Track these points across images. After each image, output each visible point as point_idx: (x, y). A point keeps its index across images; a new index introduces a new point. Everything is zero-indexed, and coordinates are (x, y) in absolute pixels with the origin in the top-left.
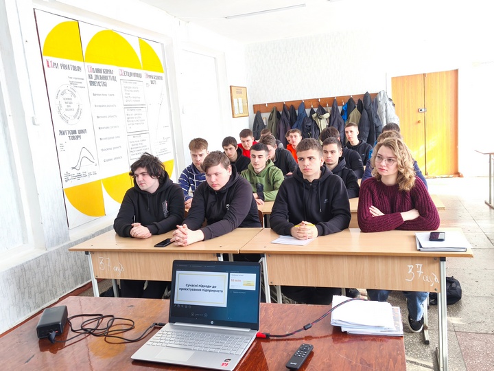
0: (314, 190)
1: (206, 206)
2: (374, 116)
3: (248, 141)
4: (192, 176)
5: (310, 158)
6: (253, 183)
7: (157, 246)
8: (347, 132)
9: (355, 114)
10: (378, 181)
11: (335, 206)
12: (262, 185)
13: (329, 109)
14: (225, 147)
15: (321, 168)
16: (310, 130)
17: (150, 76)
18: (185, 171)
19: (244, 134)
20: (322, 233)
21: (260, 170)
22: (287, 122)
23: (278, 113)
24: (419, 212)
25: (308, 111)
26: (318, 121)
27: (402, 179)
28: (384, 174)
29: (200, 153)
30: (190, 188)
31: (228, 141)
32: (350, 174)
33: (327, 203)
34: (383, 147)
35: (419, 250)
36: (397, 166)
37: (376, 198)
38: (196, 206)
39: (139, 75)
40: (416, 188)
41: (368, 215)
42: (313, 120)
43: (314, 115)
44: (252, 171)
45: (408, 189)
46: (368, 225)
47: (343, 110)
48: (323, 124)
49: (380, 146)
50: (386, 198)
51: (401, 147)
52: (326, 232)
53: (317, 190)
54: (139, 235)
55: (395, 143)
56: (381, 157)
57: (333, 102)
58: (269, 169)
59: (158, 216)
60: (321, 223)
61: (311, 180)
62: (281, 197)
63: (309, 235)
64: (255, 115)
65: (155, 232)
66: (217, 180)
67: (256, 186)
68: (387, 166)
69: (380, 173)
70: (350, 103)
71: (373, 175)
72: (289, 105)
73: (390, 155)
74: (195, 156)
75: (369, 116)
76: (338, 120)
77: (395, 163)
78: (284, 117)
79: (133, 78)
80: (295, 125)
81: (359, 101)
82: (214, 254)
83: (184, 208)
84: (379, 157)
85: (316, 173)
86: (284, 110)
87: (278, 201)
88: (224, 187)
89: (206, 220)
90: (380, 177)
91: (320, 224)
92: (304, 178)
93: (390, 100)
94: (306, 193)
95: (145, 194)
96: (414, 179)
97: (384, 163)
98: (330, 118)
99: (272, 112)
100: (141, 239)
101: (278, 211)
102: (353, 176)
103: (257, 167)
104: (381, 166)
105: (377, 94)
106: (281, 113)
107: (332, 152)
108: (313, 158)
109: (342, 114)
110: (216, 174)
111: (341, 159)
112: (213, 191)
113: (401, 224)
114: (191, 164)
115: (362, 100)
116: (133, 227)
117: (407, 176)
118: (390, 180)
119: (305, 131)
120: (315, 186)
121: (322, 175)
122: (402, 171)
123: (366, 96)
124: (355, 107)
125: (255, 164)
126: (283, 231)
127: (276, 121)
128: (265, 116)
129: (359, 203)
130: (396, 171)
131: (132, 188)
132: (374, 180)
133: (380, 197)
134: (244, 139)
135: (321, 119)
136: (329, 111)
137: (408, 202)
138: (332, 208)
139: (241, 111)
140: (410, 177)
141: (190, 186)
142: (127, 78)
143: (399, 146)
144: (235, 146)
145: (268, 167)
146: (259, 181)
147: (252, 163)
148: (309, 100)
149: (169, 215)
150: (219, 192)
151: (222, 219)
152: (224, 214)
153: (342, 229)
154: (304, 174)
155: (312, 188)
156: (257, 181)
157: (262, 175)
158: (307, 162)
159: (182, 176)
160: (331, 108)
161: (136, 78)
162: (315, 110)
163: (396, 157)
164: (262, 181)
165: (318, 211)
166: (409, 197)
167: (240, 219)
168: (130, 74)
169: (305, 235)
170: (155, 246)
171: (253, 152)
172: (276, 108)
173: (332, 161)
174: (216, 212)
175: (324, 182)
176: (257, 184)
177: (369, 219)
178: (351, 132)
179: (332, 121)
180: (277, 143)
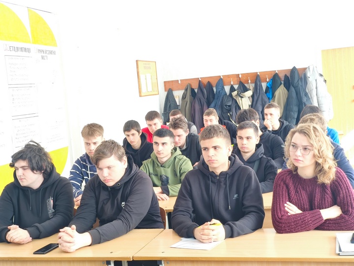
0: (222, 184)
1: (97, 203)
2: (302, 94)
3: (155, 124)
4: (86, 167)
5: (215, 148)
6: (156, 175)
7: (36, 253)
8: (267, 115)
9: (281, 92)
10: (293, 174)
11: (247, 203)
12: (167, 177)
13: (251, 86)
14: (127, 133)
15: (230, 159)
16: (229, 111)
17: (40, 51)
18: (78, 162)
19: (151, 116)
20: (231, 234)
21: (164, 160)
22: (204, 101)
23: (193, 90)
24: (341, 209)
25: (227, 89)
26: (239, 100)
27: (320, 171)
28: (300, 165)
29: (94, 141)
30: (84, 182)
31: (130, 126)
32: (269, 164)
33: (237, 200)
34: (297, 135)
35: (339, 254)
36: (314, 156)
37: (293, 192)
38: (86, 204)
39: (27, 50)
40: (336, 181)
41: (283, 213)
42: (233, 99)
43: (235, 93)
44: (155, 161)
45: (327, 181)
46: (283, 225)
47: (267, 88)
48: (245, 103)
49: (294, 133)
50: (303, 193)
51: (317, 134)
52: (235, 233)
53: (225, 184)
54: (17, 240)
55: (310, 130)
56: (295, 146)
57: (257, 79)
58: (175, 158)
59: (42, 216)
60: (230, 222)
61: (218, 172)
62: (184, 192)
63: (214, 237)
64: (166, 93)
65: (36, 236)
66: (109, 174)
67: (161, 178)
68: (303, 156)
69: (296, 164)
70: (275, 80)
71: (289, 166)
72: (205, 82)
73: (305, 143)
74: (88, 144)
75: (297, 94)
76: (262, 99)
77: (311, 153)
78: (200, 95)
79: (19, 53)
80: (213, 105)
81: (286, 76)
82: (103, 261)
83: (73, 206)
84: (293, 146)
85: (223, 165)
86: (200, 87)
87: (181, 197)
88: (119, 182)
89: (98, 221)
90: (296, 168)
91: (229, 225)
92: (211, 170)
93: (321, 75)
94: (213, 188)
95: (26, 190)
96: (334, 170)
97: (299, 153)
98: (253, 96)
99: (186, 90)
100: (18, 244)
101: (180, 208)
102: (272, 166)
103: (161, 156)
104: (296, 156)
105: (305, 69)
106: (196, 90)
107: (248, 138)
108: (219, 147)
109: (266, 92)
110: (109, 168)
111: (258, 146)
112: (105, 187)
113: (321, 223)
114: (84, 153)
115: (288, 75)
116: (9, 230)
117: (326, 167)
118: (307, 171)
119: (225, 111)
120: (223, 180)
121: (231, 166)
122: (320, 161)
123: (294, 70)
124: (281, 84)
125: (159, 153)
126: (186, 233)
127: (190, 100)
128: (178, 95)
129: (273, 199)
130: (313, 161)
131: (12, 184)
132: (290, 172)
133: (297, 192)
134: (151, 123)
135: (242, 97)
136: (251, 88)
137: (329, 197)
138: (243, 205)
139: (150, 89)
140: (330, 168)
141: (83, 179)
142: (13, 53)
143: (315, 133)
144: (138, 132)
145: (174, 156)
146: (163, 173)
147: (155, 151)
148: (228, 76)
149: (54, 214)
150: (113, 188)
151: (115, 220)
152: (118, 213)
153: (254, 230)
154: (209, 165)
155: (219, 181)
156: (161, 172)
157: (167, 165)
158: (212, 152)
159: (74, 167)
160: (253, 85)
161: (24, 54)
162: (236, 87)
163: (312, 145)
164: (167, 172)
165: (227, 209)
166: (329, 191)
167: (136, 219)
168: (17, 49)
169: (210, 237)
170: (34, 253)
171: (156, 139)
172: (190, 85)
173: (248, 148)
174: (109, 210)
175: (234, 174)
176: (161, 176)
177: (284, 217)
178: (271, 114)
179: (255, 100)
180: (189, 127)
